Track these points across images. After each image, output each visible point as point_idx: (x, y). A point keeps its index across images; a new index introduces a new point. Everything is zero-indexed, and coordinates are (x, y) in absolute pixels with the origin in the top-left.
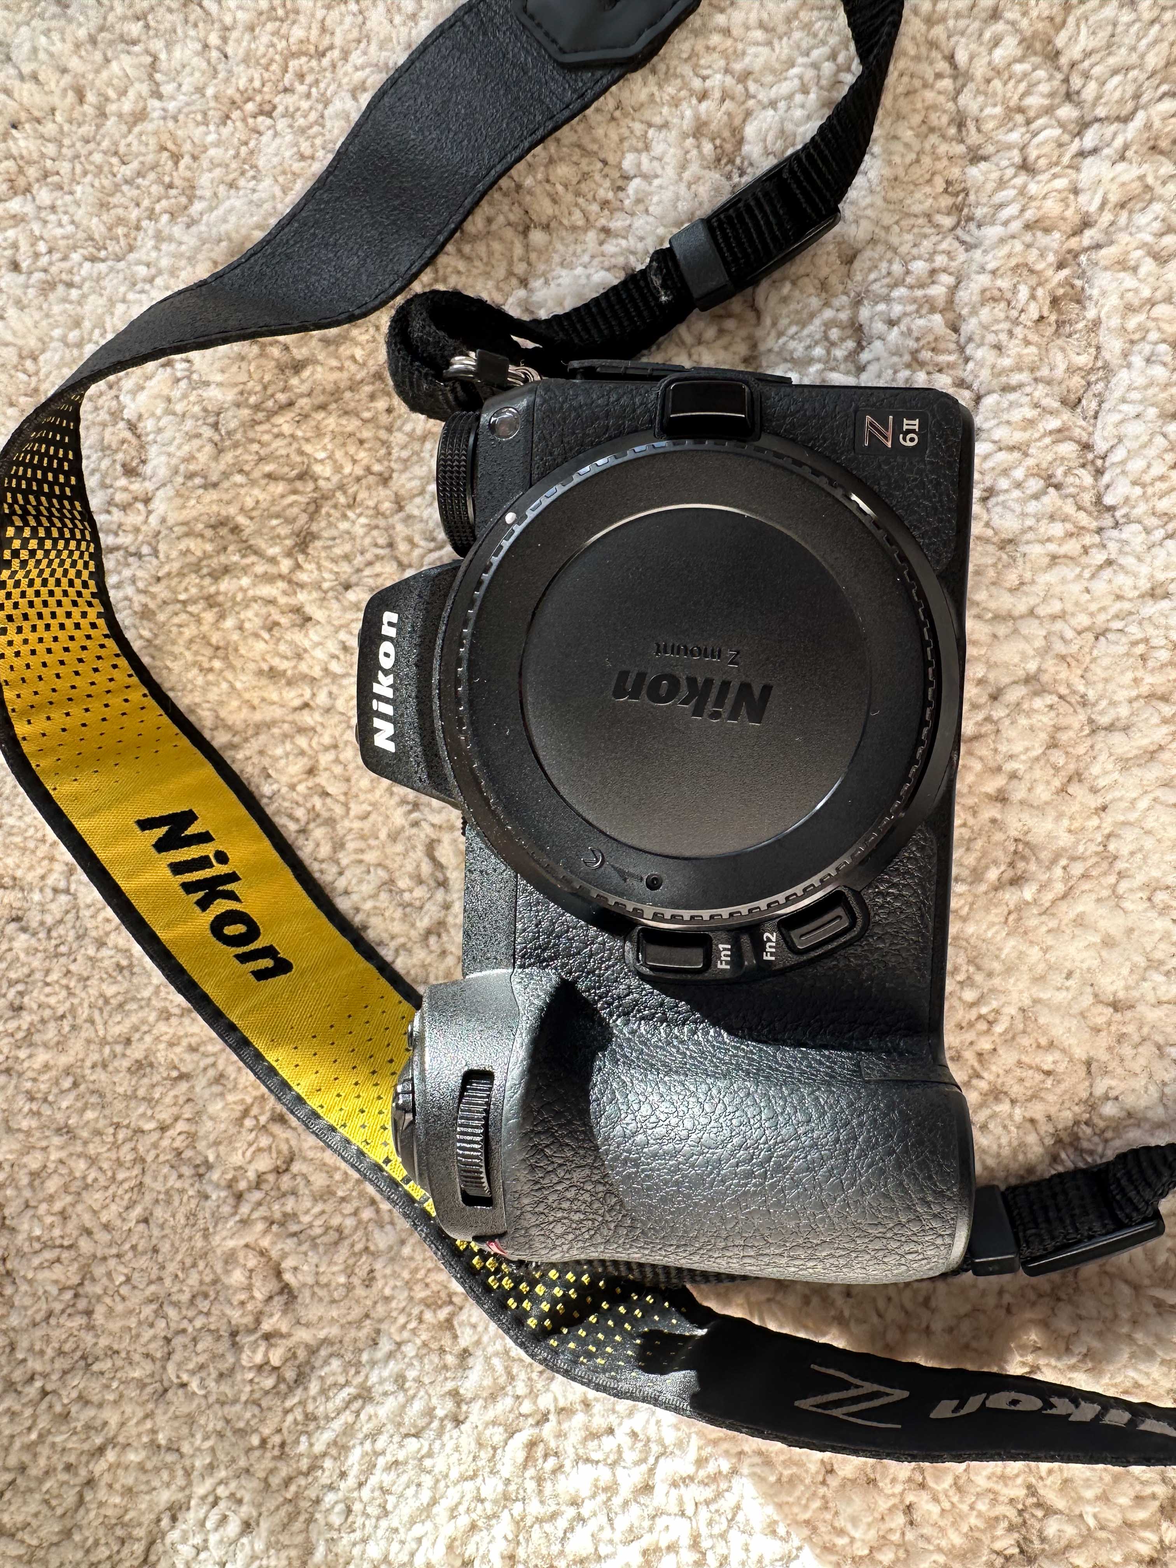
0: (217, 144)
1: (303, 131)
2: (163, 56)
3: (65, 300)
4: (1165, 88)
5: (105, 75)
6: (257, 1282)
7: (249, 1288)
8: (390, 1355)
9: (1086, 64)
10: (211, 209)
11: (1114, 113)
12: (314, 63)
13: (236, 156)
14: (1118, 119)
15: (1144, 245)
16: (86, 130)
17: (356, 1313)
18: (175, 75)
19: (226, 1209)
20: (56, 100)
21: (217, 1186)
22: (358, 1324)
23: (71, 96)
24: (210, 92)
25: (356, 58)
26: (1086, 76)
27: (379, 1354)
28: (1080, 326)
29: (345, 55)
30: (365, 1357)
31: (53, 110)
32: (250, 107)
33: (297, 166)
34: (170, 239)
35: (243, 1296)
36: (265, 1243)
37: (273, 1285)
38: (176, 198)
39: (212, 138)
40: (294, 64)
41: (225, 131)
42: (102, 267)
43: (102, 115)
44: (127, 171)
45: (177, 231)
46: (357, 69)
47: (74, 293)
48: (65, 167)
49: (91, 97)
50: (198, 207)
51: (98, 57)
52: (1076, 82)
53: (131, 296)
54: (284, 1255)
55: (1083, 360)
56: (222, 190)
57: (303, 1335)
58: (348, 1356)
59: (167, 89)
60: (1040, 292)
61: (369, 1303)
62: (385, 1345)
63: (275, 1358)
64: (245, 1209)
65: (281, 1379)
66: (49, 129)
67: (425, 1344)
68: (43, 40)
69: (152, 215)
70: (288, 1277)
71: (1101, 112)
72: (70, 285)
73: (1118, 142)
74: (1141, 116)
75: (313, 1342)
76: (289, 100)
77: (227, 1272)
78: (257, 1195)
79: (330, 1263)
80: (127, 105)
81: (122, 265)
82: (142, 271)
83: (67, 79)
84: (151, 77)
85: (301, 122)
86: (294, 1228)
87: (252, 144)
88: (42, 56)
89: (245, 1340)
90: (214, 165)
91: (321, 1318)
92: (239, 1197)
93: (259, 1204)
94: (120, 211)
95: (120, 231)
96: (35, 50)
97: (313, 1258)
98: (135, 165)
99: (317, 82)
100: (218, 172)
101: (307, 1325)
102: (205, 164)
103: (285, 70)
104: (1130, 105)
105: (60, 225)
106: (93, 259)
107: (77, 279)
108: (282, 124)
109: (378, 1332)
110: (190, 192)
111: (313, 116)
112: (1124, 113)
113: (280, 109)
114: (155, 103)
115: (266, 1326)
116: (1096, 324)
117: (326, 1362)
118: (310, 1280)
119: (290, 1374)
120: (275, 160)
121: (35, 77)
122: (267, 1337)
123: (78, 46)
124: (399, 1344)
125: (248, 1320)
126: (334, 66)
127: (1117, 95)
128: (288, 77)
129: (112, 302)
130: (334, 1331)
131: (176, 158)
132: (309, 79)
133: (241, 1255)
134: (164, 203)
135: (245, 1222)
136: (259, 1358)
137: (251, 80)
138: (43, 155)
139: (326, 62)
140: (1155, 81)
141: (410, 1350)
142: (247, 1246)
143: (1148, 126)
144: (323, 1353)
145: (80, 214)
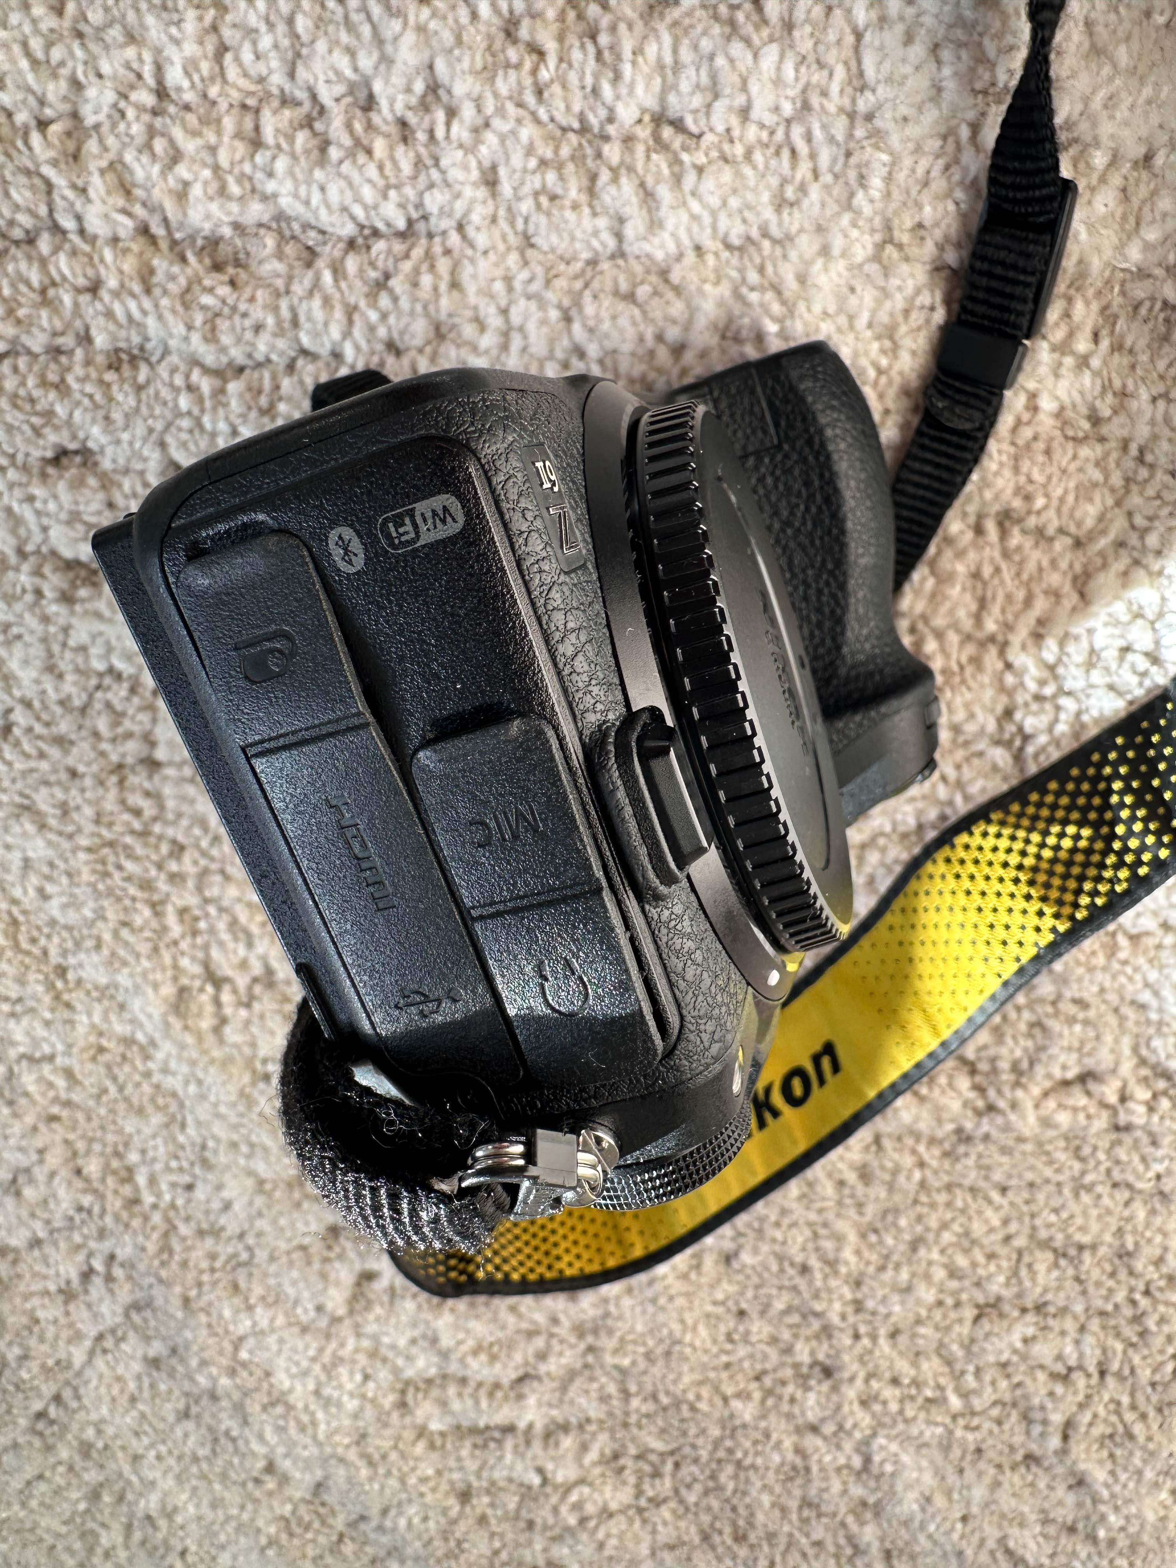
0: (89, 1014)
1: (78, 944)
2: (21, 1049)
3: (216, 1152)
4: (20, 144)
5: (38, 1097)
6: (1071, 1102)
7: (1075, 1110)
8: (1156, 994)
10: (141, 1026)
11: (43, 197)
12: (23, 928)
13: (99, 1000)
14: (49, 192)
15: (163, 174)
16: (80, 1116)
17: (1111, 1019)
18: (36, 1042)
19: (999, 1120)
20: (58, 1138)
21: (978, 1125)
22: (1122, 1019)
23: (55, 1125)
24: (48, 1015)
25: (17, 892)
26: (11, 223)
27: (1154, 1003)
28: (238, 242)
29: (15, 902)
30: (1154, 1016)
31: (67, 1142)
32: (59, 984)
33: (106, 952)
34: (166, 1062)
35: (1081, 1117)
36: (1036, 1091)
37: (1077, 1090)
38: (134, 1053)
39: (84, 1018)
40: (25, 945)
41: (79, 1007)
42: (190, 1120)
43: (68, 1104)
44: (113, 1089)
45: (160, 1055)
46: (25, 892)
47: (211, 1144)
48: (110, 1138)
49: (55, 1110)
50: (140, 1037)
51: (23, 1101)
52: (17, 233)
53: (212, 1100)
54: (1049, 1076)
56: (127, 1016)
57: (1127, 1067)
58: (1152, 1031)
59: (46, 1049)
60: (207, 282)
61: (1103, 1007)
62: (1146, 997)
63: (1147, 1095)
64: (1002, 1104)
65: (1165, 1093)
66: (81, 1146)
67: (1151, 961)
68: (12, 1142)
69: (148, 1075)
70: (1070, 1075)
71: (43, 210)
72: (204, 1147)
73: (69, 194)
74: (48, 171)
75: (1135, 1061)
76: (53, 951)
77: (1056, 1126)
78: (992, 1093)
79: (1061, 1035)
80: (61, 1083)
81: (188, 1103)
82: (192, 1089)
83: (42, 1127)
84: (38, 1061)
85: (70, 944)
86: (1025, 1065)
87: (89, 986)
88: (24, 1143)
89: (1122, 1119)
90: (106, 1018)
91: (1112, 1051)
92: (991, 1108)
93: (999, 1092)
94: (145, 1099)
95: (160, 1101)
96: (21, 1149)
97: (1054, 1050)
98: (108, 1083)
99: (39, 928)
100: (113, 1017)
101: (1117, 1063)
102: (105, 1027)
103: (28, 953)
104: (37, 181)
105: (155, 1148)
106: (183, 1126)
107: (199, 1140)
108: (72, 961)
109: (1133, 1002)
110: (128, 1041)
111: (65, 934)
112: (43, 187)
113: (60, 960)
114: (59, 1060)
115: (1113, 1098)
116: (237, 226)
117: (1154, 1051)
118: (1074, 1056)
119: (1161, 1084)
120: (102, 969)
121: (41, 1152)
122: (1123, 1099)
123: (16, 1115)
124: (1147, 985)
125: (1105, 1114)
126: (25, 912)
127: (28, 194)
128: (36, 951)
129: (218, 1116)
130: (1126, 1041)
131: (101, 1050)
132: (35, 933)
133: (1043, 1112)
134: (138, 1063)
135: (1014, 1105)
136: (1142, 1109)
137: (38, 981)
138: (102, 1154)
139: (21, 918)
140: (14, 154)
141: (1153, 976)
142: (1037, 1106)
143: (54, 163)
144: (1144, 1052)
145: (147, 1131)
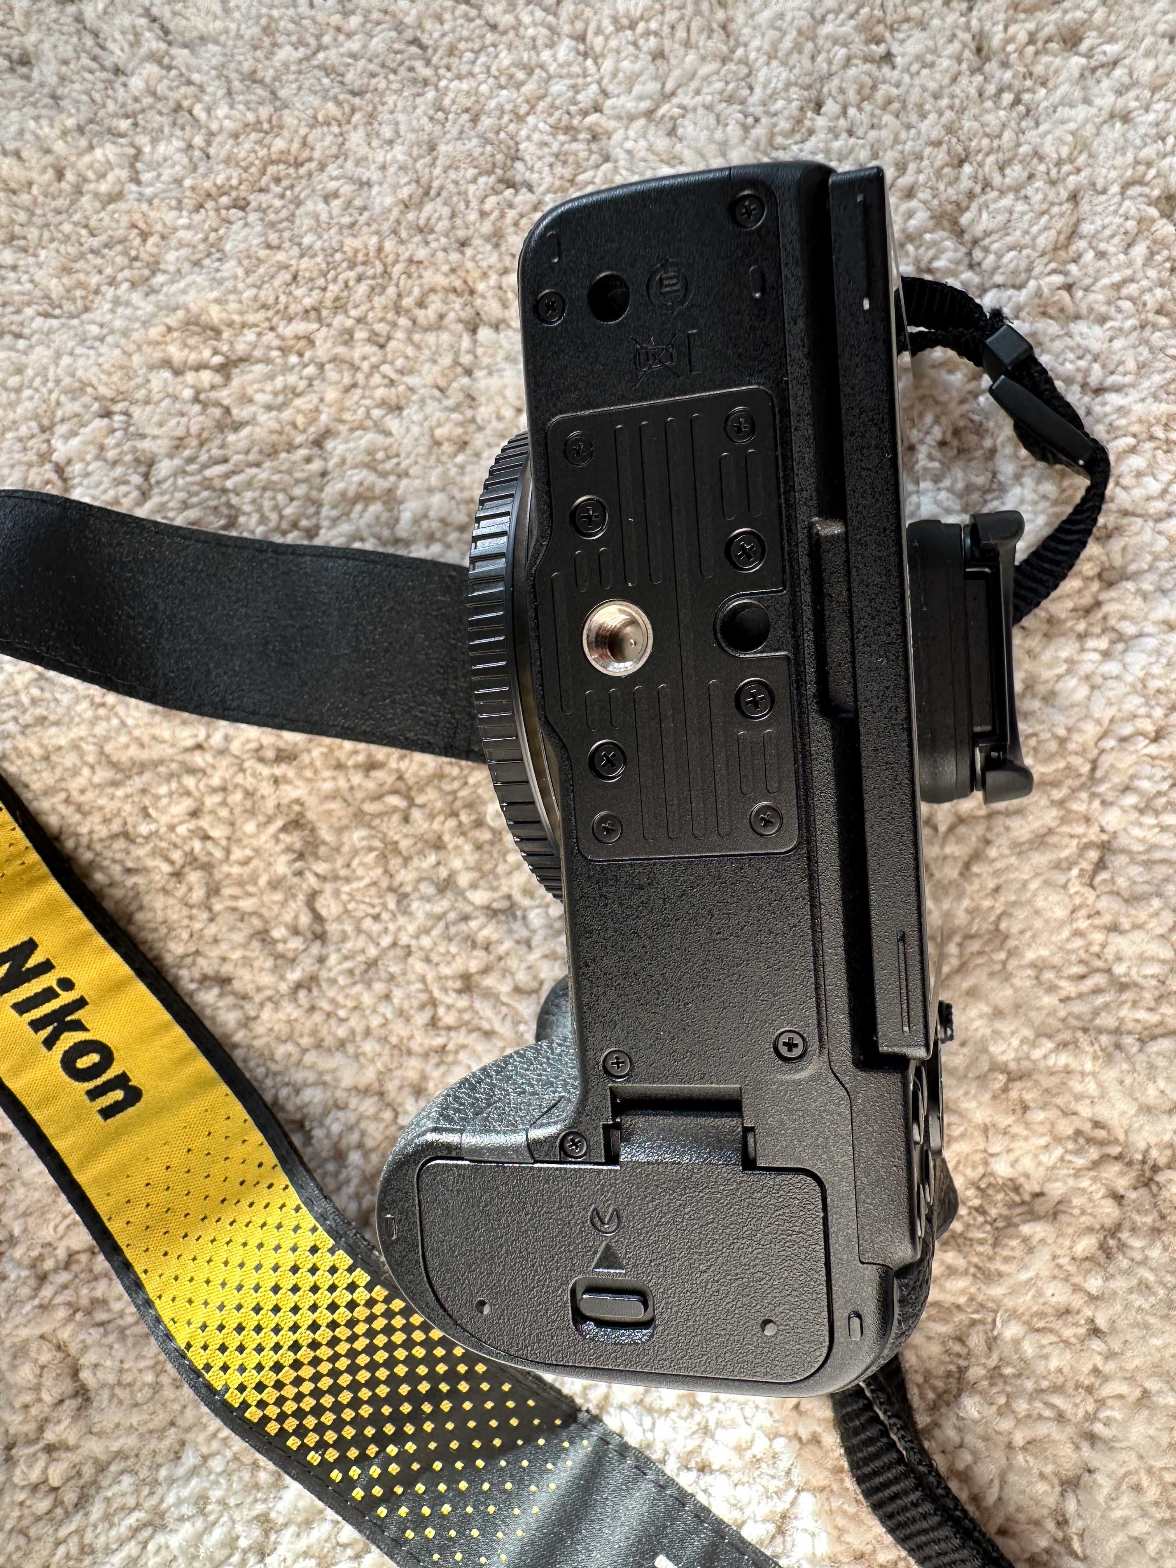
0: (188, 227)
1: (272, 225)
2: (147, 149)
3: (12, 348)
4: (1053, 265)
5: (87, 159)
6: (48, 1380)
7: (37, 1388)
8: (194, 1472)
9: (987, 241)
10: (172, 282)
11: (1010, 282)
12: (291, 171)
13: (205, 240)
14: (1014, 287)
16: (60, 203)
17: (161, 1418)
18: (156, 166)
19: (25, 1291)
20: (34, 175)
21: (19, 1264)
22: (161, 1433)
23: (50, 174)
24: (187, 183)
25: (332, 169)
26: (986, 250)
27: (181, 1471)
28: (979, 453)
29: (322, 167)
30: (163, 1473)
31: (30, 184)
32: (224, 200)
33: (263, 253)
34: (128, 304)
35: (27, 1398)
36: (65, 1334)
37: (67, 1386)
38: (139, 271)
39: (183, 221)
40: (272, 170)
41: (197, 218)
42: (55, 323)
43: (78, 191)
44: (95, 242)
45: (136, 297)
46: (332, 179)
47: (21, 344)
48: (33, 233)
49: (70, 176)
50: (160, 278)
51: (83, 143)
52: (978, 254)
53: (79, 350)
54: (85, 1348)
55: (980, 480)
56: (186, 267)
57: (94, 1447)
58: (144, 1473)
59: (146, 177)
60: (944, 420)
61: (177, 1407)
62: (190, 1459)
63: (55, 1476)
64: (47, 1292)
65: (58, 1503)
66: (24, 198)
67: (236, 1458)
68: (32, 124)
69: (113, 282)
70: (85, 1375)
71: (998, 279)
72: (18, 336)
74: (1032, 284)
75: (103, 1457)
76: (264, 198)
77: (14, 1368)
78: (64, 1277)
79: (139, 1357)
80: (104, 187)
81: (75, 322)
82: (94, 330)
83: (48, 159)
84: (132, 166)
85: (272, 217)
86: (101, 1316)
87: (222, 232)
88: (28, 136)
89: (21, 1452)
90: (181, 245)
91: (118, 1425)
92: (43, 1278)
93: (65, 1287)
94: (82, 276)
95: (79, 293)
96: (21, 132)
97: (119, 1351)
98: (104, 238)
99: (292, 187)
100: (184, 252)
101: (100, 1435)
102: (174, 242)
103: (263, 172)
104: (1023, 276)
105: (18, 282)
106: (46, 315)
107: (26, 331)
108: (252, 217)
109: (183, 1443)
110: (155, 267)
111: (284, 214)
112: (1018, 282)
113: (254, 204)
114: (134, 187)
115: (50, 1436)
116: (993, 451)
117: (116, 1481)
118: (111, 1379)
119: (70, 1497)
120: (242, 246)
121: (17, 154)
122: (50, 1449)
123: (64, 133)
124: (205, 1458)
125: (30, 1427)
126: (310, 175)
127: (1012, 266)
128: (265, 180)
129: (58, 355)
130: (131, 1442)
131: (144, 236)
132: (285, 183)
133: (34, 1346)
134: (127, 273)
135: (44, 1308)
136: (35, 1475)
137: (229, 178)
138: (12, 221)
139: (302, 171)
140: (1045, 260)
141: (217, 1464)
142: (42, 1337)
143: (1038, 294)
144: (114, 1468)
145: (40, 275)
